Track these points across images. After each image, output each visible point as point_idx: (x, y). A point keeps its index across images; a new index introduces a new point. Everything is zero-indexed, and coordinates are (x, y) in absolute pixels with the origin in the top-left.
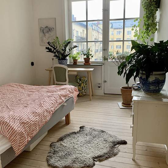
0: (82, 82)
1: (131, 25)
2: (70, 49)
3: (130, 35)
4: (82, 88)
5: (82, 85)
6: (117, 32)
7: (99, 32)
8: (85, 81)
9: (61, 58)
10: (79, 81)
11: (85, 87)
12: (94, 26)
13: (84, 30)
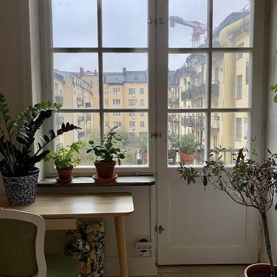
0: (91, 248)
1: (135, 79)
2: (49, 136)
3: (134, 95)
4: (92, 264)
5: (93, 256)
6: (114, 89)
7: (84, 88)
8: (100, 235)
9: (15, 167)
10: (81, 247)
11: (100, 260)
12: (75, 78)
13: (57, 84)
